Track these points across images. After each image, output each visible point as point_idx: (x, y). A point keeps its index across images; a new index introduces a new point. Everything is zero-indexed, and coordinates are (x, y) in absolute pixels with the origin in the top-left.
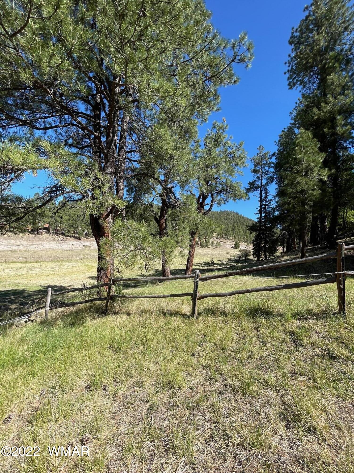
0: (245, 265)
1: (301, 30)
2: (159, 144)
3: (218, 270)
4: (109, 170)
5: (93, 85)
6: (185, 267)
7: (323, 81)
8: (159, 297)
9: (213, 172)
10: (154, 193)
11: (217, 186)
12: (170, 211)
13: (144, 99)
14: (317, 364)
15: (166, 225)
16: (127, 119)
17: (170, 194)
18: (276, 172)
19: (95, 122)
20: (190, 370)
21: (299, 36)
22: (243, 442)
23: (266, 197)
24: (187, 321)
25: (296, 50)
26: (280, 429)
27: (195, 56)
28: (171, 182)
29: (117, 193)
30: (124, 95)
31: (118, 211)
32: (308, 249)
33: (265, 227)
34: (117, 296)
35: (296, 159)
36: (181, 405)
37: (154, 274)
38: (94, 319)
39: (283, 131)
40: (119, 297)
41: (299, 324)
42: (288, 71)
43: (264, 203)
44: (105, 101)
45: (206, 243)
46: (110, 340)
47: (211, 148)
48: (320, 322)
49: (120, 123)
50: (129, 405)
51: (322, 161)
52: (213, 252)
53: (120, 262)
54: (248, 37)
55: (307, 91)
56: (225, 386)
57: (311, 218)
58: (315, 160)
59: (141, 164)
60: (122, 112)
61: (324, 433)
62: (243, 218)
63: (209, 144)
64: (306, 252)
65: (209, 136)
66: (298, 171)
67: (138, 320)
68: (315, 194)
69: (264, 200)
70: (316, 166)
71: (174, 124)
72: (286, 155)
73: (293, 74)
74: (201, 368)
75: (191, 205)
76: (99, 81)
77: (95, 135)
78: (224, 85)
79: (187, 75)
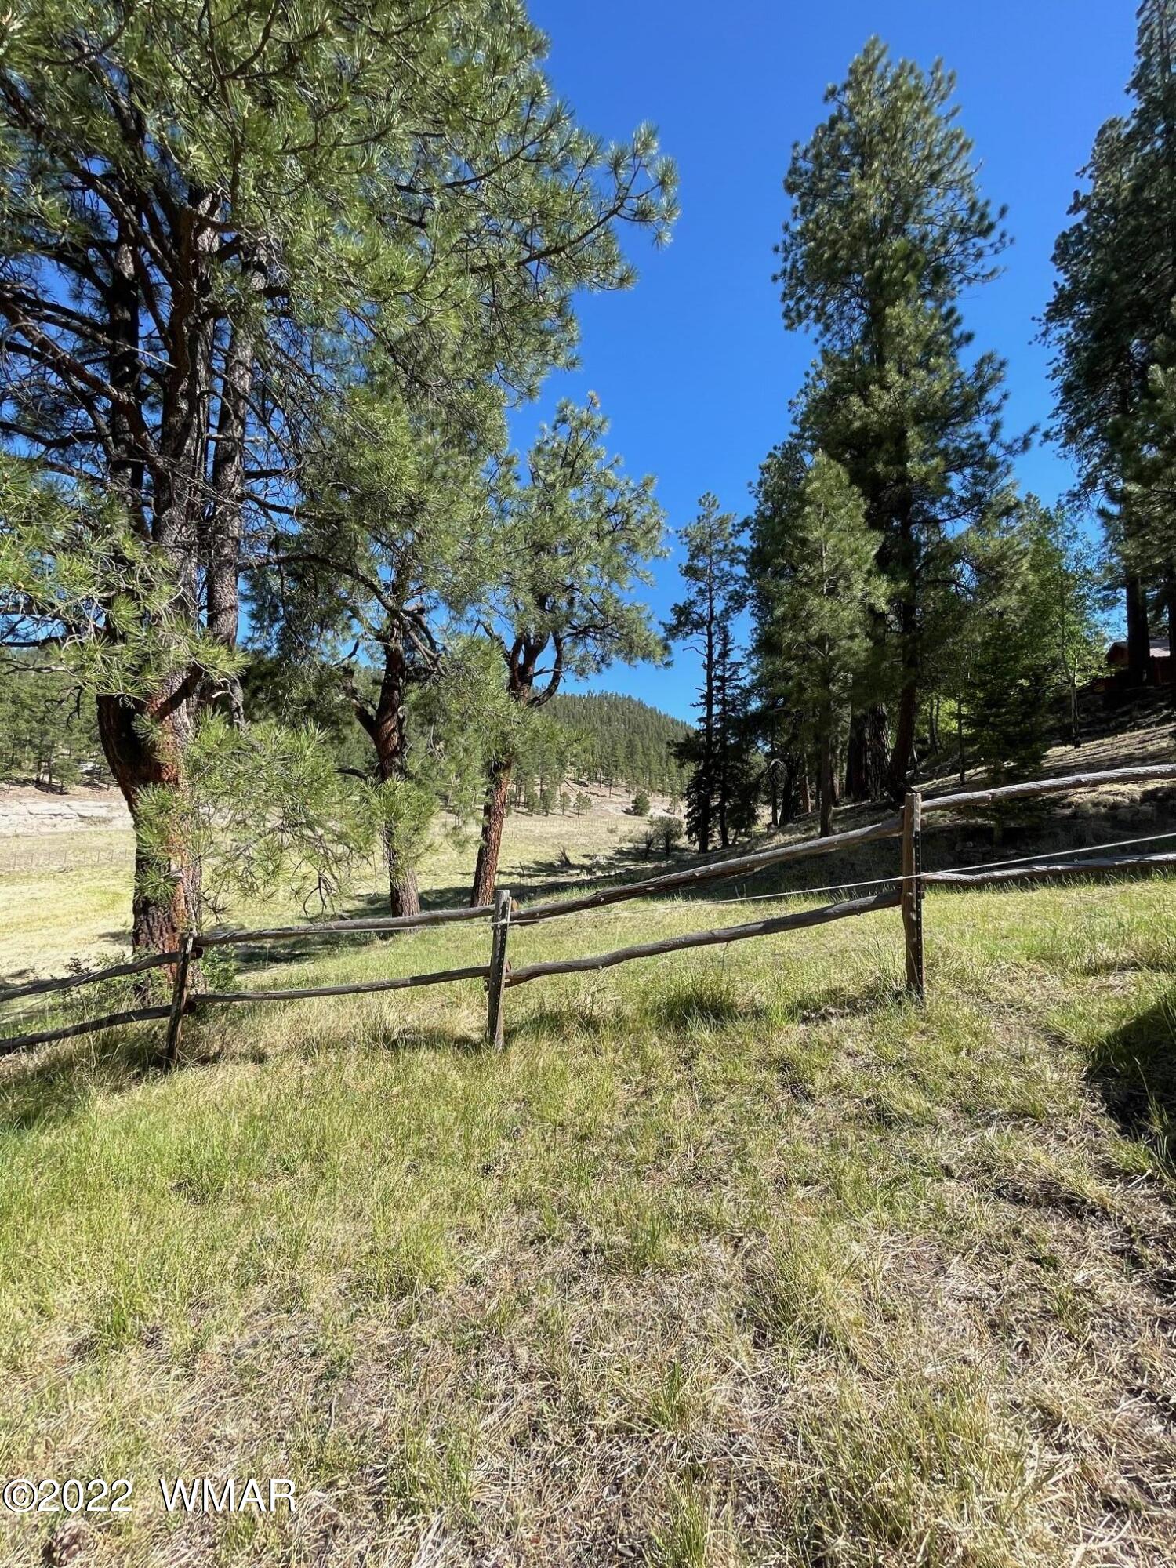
0: (664, 865)
1: (818, 156)
2: (370, 457)
3: (581, 885)
4: (174, 534)
5: (104, 206)
6: (470, 882)
7: (876, 318)
8: (374, 988)
9: (556, 565)
10: (357, 628)
11: (573, 615)
12: (414, 693)
13: (307, 290)
14: (845, 1146)
15: (401, 738)
16: (245, 354)
17: (412, 633)
18: (752, 577)
19: (113, 348)
20: (473, 1220)
21: (814, 173)
22: (629, 1420)
23: (724, 654)
24: (469, 1063)
25: (803, 212)
26: (736, 1356)
27: (493, 171)
28: (419, 591)
29: (212, 620)
30: (232, 261)
31: (211, 687)
32: (840, 812)
33: (724, 747)
34: (214, 998)
35: (804, 542)
36: (438, 1342)
37: (364, 910)
38: (118, 1089)
39: (771, 455)
40: (222, 999)
41: (803, 1035)
42: (784, 272)
43: (719, 673)
44: (157, 276)
45: (544, 798)
46: (181, 1161)
47: (553, 486)
48: (859, 1023)
49: (218, 364)
50: (247, 1380)
51: (874, 553)
52: (564, 829)
53: (221, 875)
54: (661, 144)
55: (834, 342)
56: (585, 1253)
57: (849, 720)
58: (855, 552)
59: (306, 520)
60: (226, 324)
61: (854, 1342)
62: (659, 717)
63: (547, 472)
64: (835, 821)
65: (548, 448)
66: (812, 579)
67: (296, 1074)
68: (855, 648)
69: (717, 662)
70: (860, 568)
71: (425, 395)
72: (778, 529)
73: (796, 285)
74: (511, 1209)
75: (484, 669)
76: (129, 198)
77: (115, 401)
78: (591, 288)
79: (468, 232)
